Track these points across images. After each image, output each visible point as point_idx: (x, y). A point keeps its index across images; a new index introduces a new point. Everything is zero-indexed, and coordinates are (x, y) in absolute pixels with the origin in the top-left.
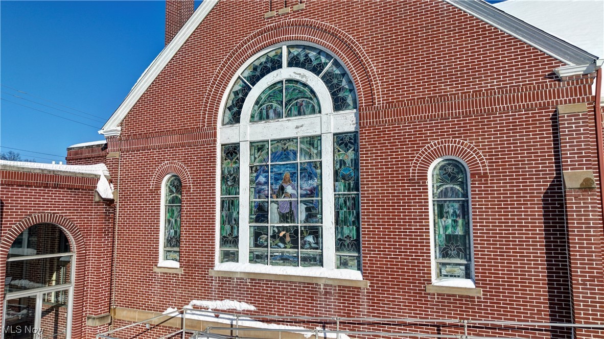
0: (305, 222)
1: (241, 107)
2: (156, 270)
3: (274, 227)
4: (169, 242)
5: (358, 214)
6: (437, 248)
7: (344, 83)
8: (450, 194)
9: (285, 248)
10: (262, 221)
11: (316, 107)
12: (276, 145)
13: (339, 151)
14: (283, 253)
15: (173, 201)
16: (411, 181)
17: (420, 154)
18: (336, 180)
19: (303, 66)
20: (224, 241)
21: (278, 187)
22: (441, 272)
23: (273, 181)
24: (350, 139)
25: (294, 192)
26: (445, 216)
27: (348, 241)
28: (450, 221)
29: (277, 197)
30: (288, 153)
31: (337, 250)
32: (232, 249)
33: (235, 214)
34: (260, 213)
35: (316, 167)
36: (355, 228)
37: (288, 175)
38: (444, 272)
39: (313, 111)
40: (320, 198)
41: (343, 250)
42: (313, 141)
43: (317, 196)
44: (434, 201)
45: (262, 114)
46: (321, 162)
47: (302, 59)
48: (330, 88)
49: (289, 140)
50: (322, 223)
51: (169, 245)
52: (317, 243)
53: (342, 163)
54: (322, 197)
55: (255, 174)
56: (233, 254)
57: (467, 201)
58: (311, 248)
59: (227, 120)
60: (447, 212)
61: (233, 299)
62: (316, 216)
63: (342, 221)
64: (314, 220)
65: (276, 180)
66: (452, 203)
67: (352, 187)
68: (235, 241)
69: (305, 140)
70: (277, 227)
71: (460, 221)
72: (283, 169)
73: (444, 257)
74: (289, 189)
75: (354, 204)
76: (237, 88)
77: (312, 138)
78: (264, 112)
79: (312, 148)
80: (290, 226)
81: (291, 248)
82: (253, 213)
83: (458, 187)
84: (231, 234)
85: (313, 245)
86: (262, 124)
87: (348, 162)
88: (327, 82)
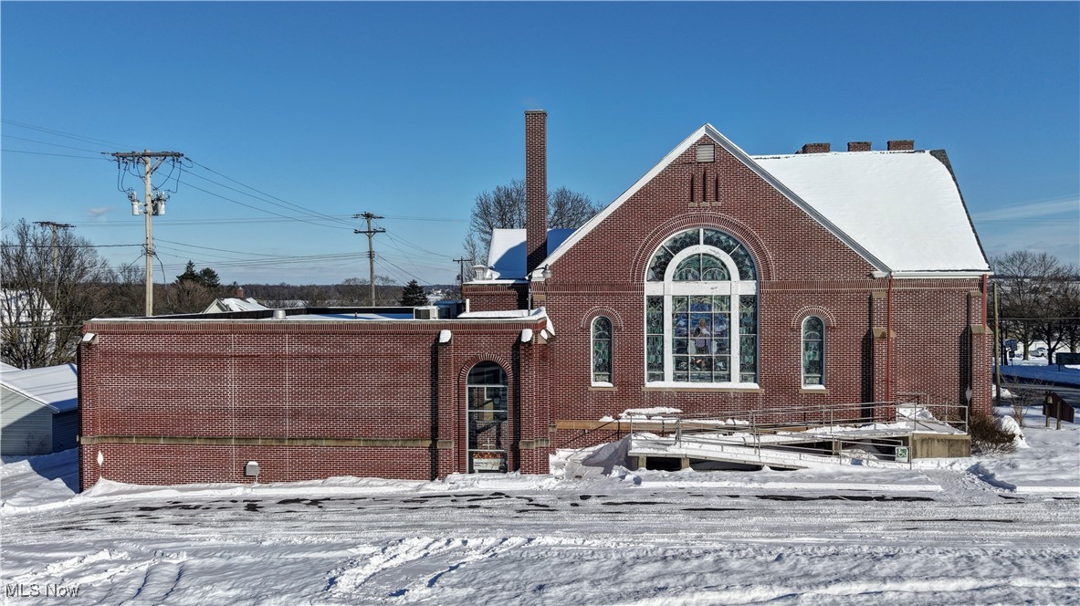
0: (717, 354)
1: (665, 269)
2: (590, 389)
4: (598, 368)
5: (755, 348)
6: (805, 368)
7: (747, 262)
8: (813, 337)
10: (682, 353)
11: (726, 275)
12: (694, 300)
13: (743, 307)
15: (600, 336)
16: (792, 330)
17: (798, 314)
18: (741, 326)
19: (715, 245)
20: (650, 367)
22: (806, 382)
24: (752, 300)
25: (709, 333)
26: (810, 350)
27: (749, 365)
28: (812, 353)
29: (695, 336)
30: (704, 306)
31: (741, 371)
32: (657, 372)
33: (659, 348)
34: (680, 347)
35: (725, 316)
36: (753, 357)
37: (704, 321)
38: (808, 382)
39: (723, 278)
40: (729, 338)
41: (745, 371)
42: (725, 300)
43: (727, 336)
44: (804, 341)
45: (681, 276)
46: (730, 314)
47: (715, 240)
48: (737, 264)
49: (705, 296)
50: (730, 354)
51: (599, 370)
52: (727, 367)
53: (745, 315)
55: (677, 320)
56: (658, 375)
57: (822, 342)
58: (721, 370)
59: (650, 277)
60: (811, 348)
61: (663, 406)
62: (725, 350)
63: (744, 353)
64: (724, 352)
65: (693, 324)
66: (813, 343)
67: (751, 331)
68: (661, 367)
69: (718, 298)
73: (808, 373)
74: (704, 331)
75: (753, 342)
76: (660, 254)
77: (724, 297)
78: (684, 274)
79: (723, 304)
80: (705, 356)
82: (676, 347)
83: (817, 334)
84: (655, 362)
85: (724, 369)
86: (683, 284)
87: (749, 314)
88: (734, 259)
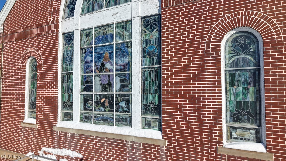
0: (119, 91)
2: (22, 125)
3: (97, 95)
4: (32, 105)
5: (160, 84)
6: (228, 113)
8: (241, 64)
9: (105, 111)
10: (89, 91)
12: (99, 31)
13: (146, 32)
14: (103, 115)
15: (34, 76)
16: (206, 52)
17: (214, 28)
18: (143, 56)
21: (100, 64)
22: (231, 135)
23: (97, 60)
24: (155, 21)
25: (111, 67)
26: (236, 84)
27: (152, 106)
28: (241, 88)
29: (100, 72)
30: (107, 37)
31: (143, 113)
32: (69, 112)
34: (87, 85)
36: (157, 95)
37: (107, 54)
38: (234, 135)
39: (126, 1)
40: (130, 72)
41: (147, 114)
42: (126, 26)
43: (129, 70)
44: (226, 71)
45: (89, 8)
46: (131, 42)
49: (108, 26)
50: (132, 92)
51: (32, 107)
52: (128, 108)
53: (148, 42)
54: (132, 71)
55: (84, 55)
56: (70, 115)
57: (259, 70)
58: (124, 111)
59: (66, 15)
60: (239, 81)
61: (68, 148)
62: (127, 86)
63: (147, 90)
64: (126, 89)
66: (243, 72)
67: (155, 61)
69: (120, 25)
70: (100, 95)
71: (251, 89)
72: (104, 50)
73: (234, 121)
75: (157, 76)
77: (125, 22)
78: (91, 6)
79: (125, 32)
80: (108, 94)
81: (109, 111)
82: (83, 85)
83: (249, 57)
84: (68, 100)
85: (125, 109)
86: (89, 15)
